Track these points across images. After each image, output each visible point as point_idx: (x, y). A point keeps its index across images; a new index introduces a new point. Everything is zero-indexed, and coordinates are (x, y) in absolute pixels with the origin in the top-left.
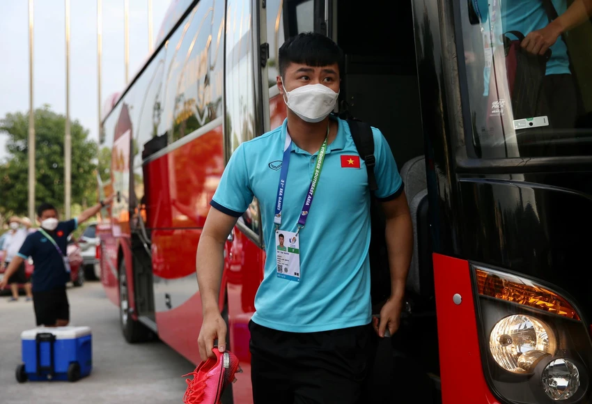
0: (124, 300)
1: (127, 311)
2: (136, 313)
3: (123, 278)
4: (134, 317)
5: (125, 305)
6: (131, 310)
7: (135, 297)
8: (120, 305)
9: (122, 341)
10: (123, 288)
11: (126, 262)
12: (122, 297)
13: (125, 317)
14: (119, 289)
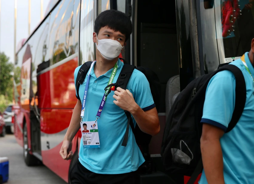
0: (26, 144)
1: (27, 150)
2: (32, 150)
3: (25, 133)
4: (30, 153)
5: (26, 147)
6: (29, 149)
7: (31, 142)
8: (24, 147)
9: (24, 165)
10: (25, 139)
11: (27, 125)
12: (25, 143)
13: (26, 153)
14: (23, 139)
